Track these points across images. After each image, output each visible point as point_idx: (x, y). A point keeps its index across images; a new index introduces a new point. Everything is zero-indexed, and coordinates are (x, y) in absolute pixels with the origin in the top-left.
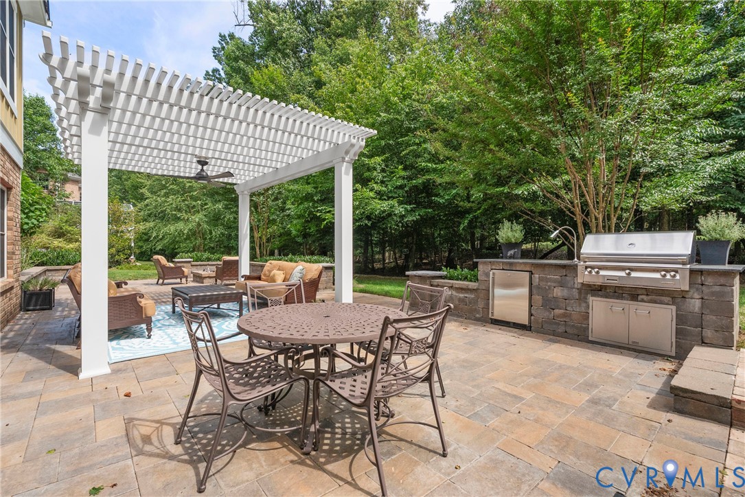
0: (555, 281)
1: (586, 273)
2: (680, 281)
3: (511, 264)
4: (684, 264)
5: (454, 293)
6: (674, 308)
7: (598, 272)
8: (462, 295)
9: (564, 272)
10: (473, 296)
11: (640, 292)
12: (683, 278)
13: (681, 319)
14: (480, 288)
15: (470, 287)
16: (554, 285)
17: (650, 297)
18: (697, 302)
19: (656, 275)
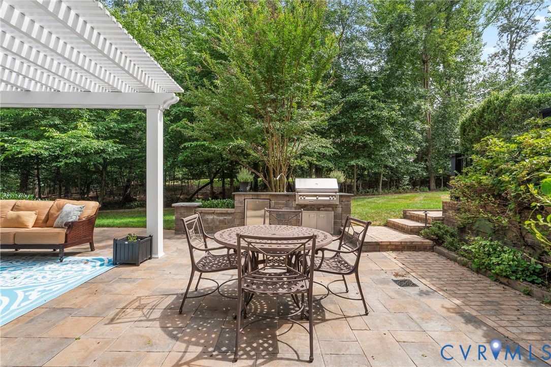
0: (283, 204)
1: (299, 198)
2: (336, 200)
3: (258, 195)
4: (336, 193)
5: (215, 217)
6: (333, 212)
7: (304, 198)
8: (222, 218)
9: (287, 199)
10: (231, 218)
11: (321, 206)
12: (337, 199)
13: (335, 217)
14: (236, 211)
15: (229, 212)
16: (283, 206)
17: (324, 209)
18: (340, 209)
19: (328, 198)
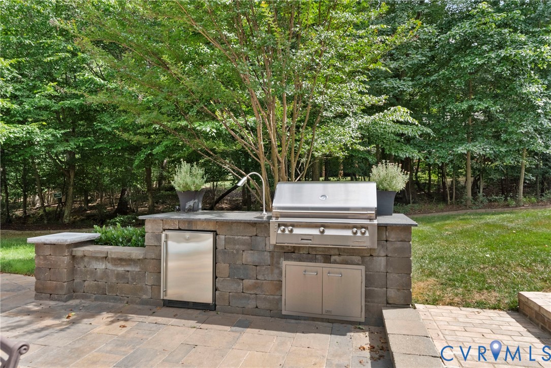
0: (244, 243)
1: (279, 232)
2: (369, 239)
3: (190, 222)
5: (110, 266)
6: (363, 268)
7: (291, 231)
8: (121, 269)
9: (253, 231)
10: (138, 269)
11: (332, 252)
12: (371, 235)
13: (369, 280)
14: (148, 256)
15: (133, 257)
16: (242, 247)
17: (342, 258)
18: (383, 261)
19: (348, 233)
